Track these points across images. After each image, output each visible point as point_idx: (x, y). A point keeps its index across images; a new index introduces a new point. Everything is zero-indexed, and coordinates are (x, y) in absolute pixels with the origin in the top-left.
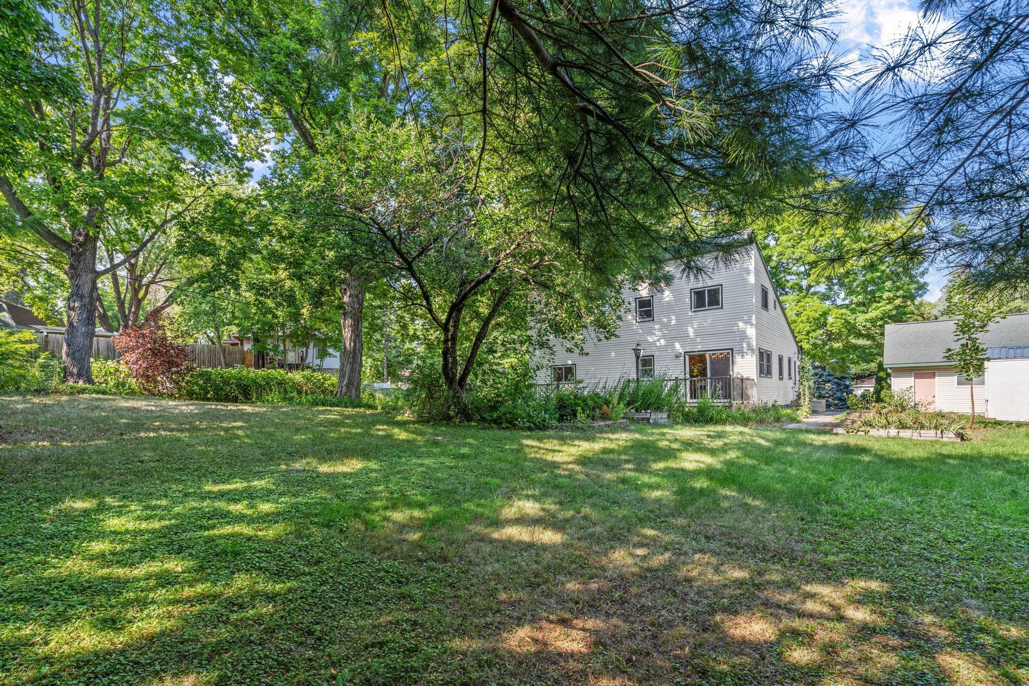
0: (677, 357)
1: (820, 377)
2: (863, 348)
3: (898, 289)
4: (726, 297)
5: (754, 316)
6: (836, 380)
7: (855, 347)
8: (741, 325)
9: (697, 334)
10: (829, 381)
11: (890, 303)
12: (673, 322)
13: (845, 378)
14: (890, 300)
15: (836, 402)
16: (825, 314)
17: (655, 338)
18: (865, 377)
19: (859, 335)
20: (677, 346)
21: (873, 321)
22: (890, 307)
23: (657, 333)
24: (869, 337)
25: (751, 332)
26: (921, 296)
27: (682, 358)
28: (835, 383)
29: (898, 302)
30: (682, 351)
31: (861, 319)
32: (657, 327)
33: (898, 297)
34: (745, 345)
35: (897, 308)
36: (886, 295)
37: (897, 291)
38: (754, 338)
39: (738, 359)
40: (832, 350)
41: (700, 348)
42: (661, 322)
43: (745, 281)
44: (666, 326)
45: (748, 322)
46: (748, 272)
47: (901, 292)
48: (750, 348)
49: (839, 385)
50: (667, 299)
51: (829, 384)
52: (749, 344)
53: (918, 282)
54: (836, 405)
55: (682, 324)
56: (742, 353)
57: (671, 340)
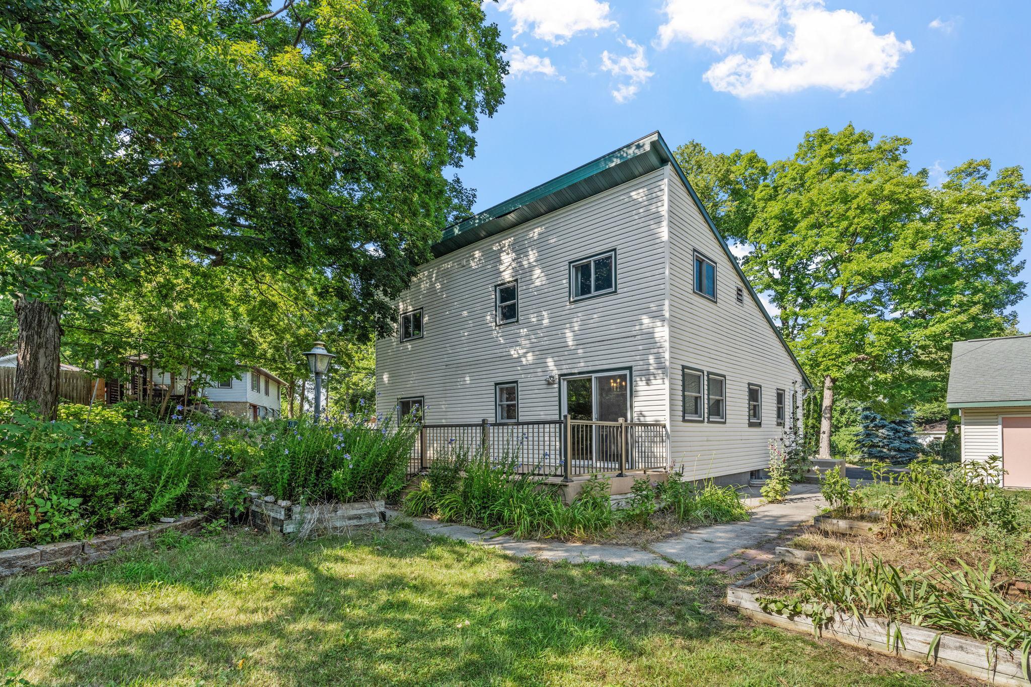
0: (549, 384)
1: (872, 421)
2: (924, 381)
3: (976, 291)
4: (622, 273)
5: (667, 302)
6: (893, 425)
7: (912, 380)
8: (646, 320)
9: (580, 342)
10: (883, 427)
11: (964, 311)
12: (546, 322)
13: (906, 423)
14: (963, 307)
15: (893, 453)
16: (862, 329)
17: (521, 352)
18: (936, 421)
19: (917, 363)
20: (550, 363)
21: (936, 339)
22: (963, 317)
23: (524, 342)
24: (932, 365)
25: (662, 333)
26: (1013, 303)
27: (556, 386)
28: (892, 429)
29: (974, 310)
30: (556, 373)
31: (918, 336)
32: (524, 331)
33: (975, 303)
34: (652, 360)
35: (974, 319)
36: (956, 299)
37: (973, 294)
38: (667, 345)
39: (641, 386)
40: (876, 383)
41: (582, 366)
42: (528, 324)
43: (654, 236)
44: (534, 329)
45: (657, 316)
46: (658, 219)
47: (980, 296)
48: (661, 367)
49: (897, 431)
50: (538, 283)
51: (883, 431)
52: (658, 358)
53: (1009, 283)
54: (893, 457)
55: (558, 324)
56: (648, 377)
57: (542, 353)
